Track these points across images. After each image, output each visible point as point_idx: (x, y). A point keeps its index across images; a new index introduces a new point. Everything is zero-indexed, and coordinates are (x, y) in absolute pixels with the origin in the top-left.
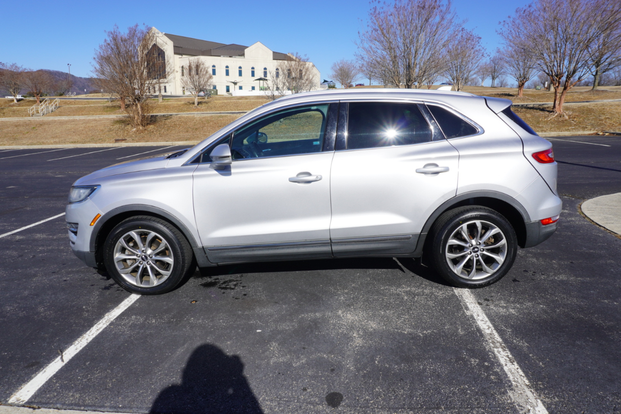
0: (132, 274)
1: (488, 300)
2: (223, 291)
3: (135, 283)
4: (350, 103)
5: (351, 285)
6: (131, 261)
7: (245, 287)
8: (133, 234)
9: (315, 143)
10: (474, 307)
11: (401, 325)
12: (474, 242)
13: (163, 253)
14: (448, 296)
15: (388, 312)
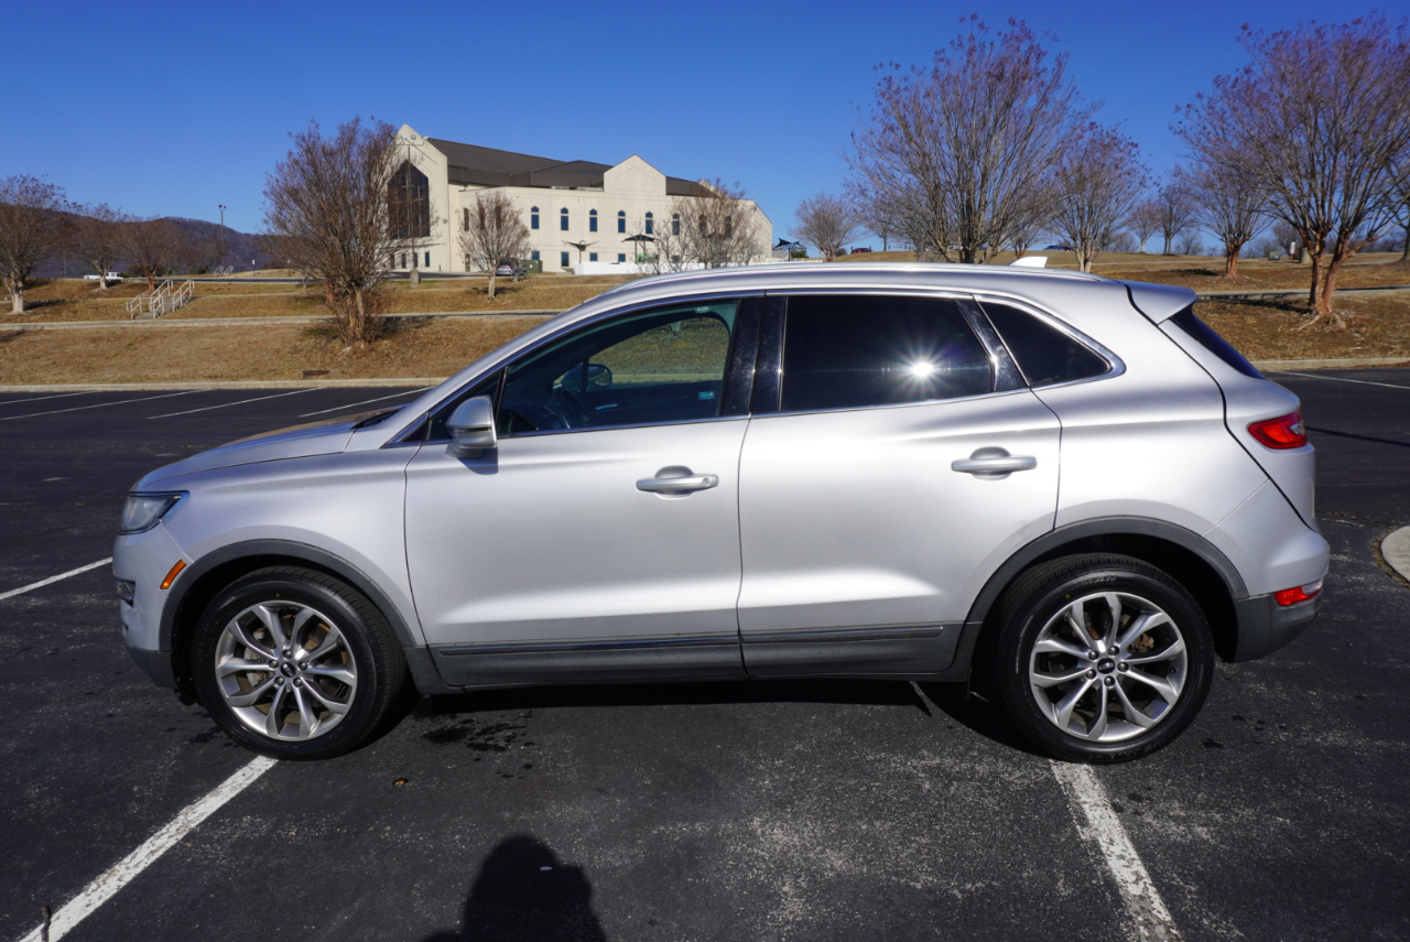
0: (260, 706)
1: (1139, 799)
2: (476, 753)
3: (264, 731)
4: (791, 297)
5: (793, 746)
6: (258, 677)
7: (532, 744)
8: (263, 610)
9: (704, 395)
10: (1101, 817)
11: (908, 865)
12: (1101, 646)
13: (335, 658)
14: (1036, 783)
15: (877, 824)
